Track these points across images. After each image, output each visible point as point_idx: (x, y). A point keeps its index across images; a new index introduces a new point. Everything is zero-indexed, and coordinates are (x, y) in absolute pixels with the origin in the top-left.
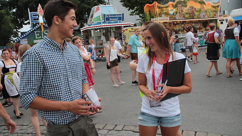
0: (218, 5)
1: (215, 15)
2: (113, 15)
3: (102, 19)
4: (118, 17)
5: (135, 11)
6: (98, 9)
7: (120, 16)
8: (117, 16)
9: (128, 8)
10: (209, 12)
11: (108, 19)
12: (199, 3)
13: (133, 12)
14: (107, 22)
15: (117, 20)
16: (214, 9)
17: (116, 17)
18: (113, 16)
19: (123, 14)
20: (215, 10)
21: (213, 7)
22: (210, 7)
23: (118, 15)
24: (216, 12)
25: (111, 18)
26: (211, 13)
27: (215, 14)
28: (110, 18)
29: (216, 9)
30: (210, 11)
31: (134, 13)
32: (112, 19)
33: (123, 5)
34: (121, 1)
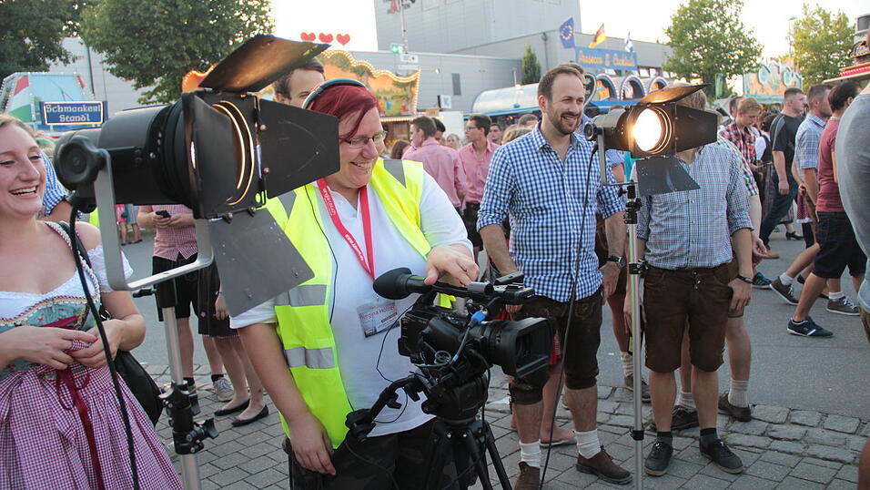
0: (412, 78)
1: (404, 108)
2: (72, 105)
3: (36, 116)
4: (88, 112)
5: (156, 90)
6: (23, 84)
7: (95, 109)
8: (85, 110)
9: (133, 82)
10: (385, 99)
11: (54, 117)
12: (355, 72)
13: (150, 94)
14: (51, 128)
15: (86, 121)
16: (400, 91)
17: (83, 113)
18: (71, 110)
19: (105, 104)
20: (405, 93)
21: (397, 84)
22: (388, 86)
23: (87, 105)
24: (408, 99)
25: (66, 114)
26: (393, 103)
27: (403, 104)
28: (62, 114)
29: (408, 92)
30: (389, 97)
31: (154, 98)
32: (67, 117)
33: (112, 71)
34: (110, 61)
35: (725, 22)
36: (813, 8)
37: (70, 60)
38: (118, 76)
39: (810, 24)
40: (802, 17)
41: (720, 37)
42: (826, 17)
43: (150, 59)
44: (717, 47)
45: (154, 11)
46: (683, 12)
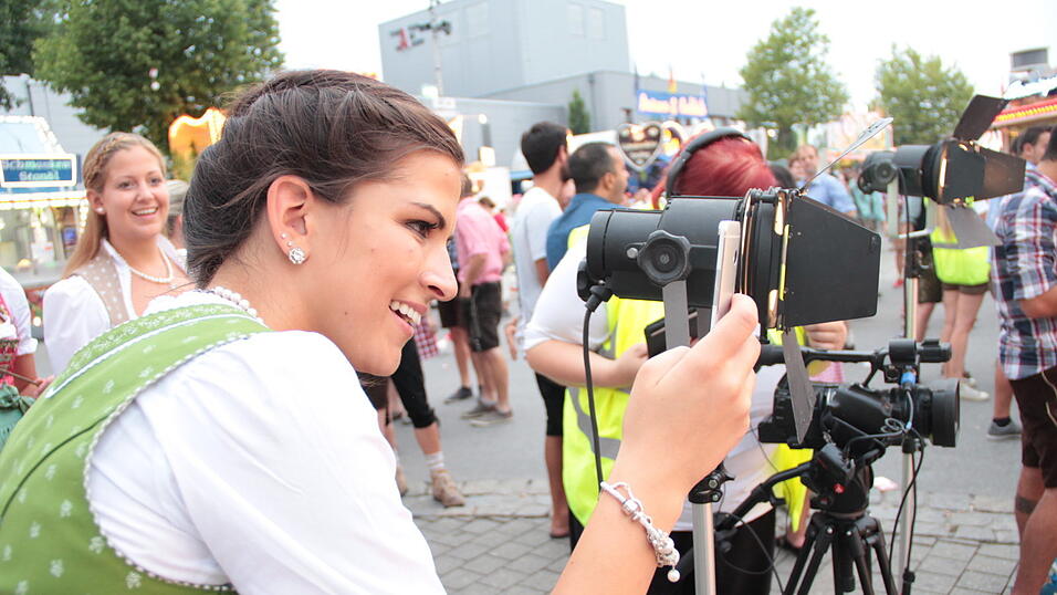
8: (53, 167)
14: (10, 189)
15: (55, 179)
25: (28, 171)
28: (22, 171)
32: (30, 175)
33: (81, 117)
34: (76, 103)
35: (810, 62)
36: (901, 48)
37: (13, 104)
38: (88, 123)
39: (898, 65)
40: (889, 58)
41: (803, 80)
42: (916, 59)
43: (130, 101)
44: (798, 91)
45: (139, 40)
46: (762, 48)
